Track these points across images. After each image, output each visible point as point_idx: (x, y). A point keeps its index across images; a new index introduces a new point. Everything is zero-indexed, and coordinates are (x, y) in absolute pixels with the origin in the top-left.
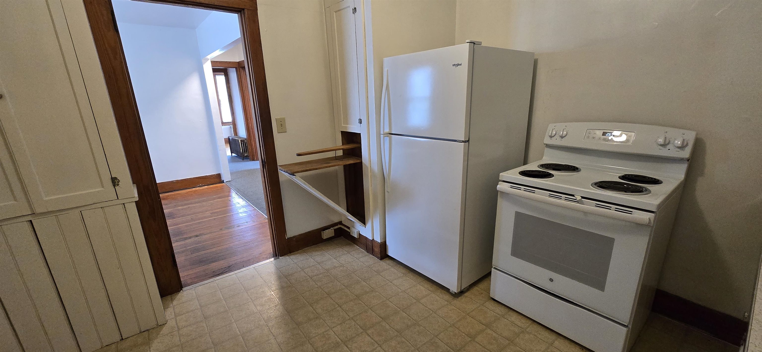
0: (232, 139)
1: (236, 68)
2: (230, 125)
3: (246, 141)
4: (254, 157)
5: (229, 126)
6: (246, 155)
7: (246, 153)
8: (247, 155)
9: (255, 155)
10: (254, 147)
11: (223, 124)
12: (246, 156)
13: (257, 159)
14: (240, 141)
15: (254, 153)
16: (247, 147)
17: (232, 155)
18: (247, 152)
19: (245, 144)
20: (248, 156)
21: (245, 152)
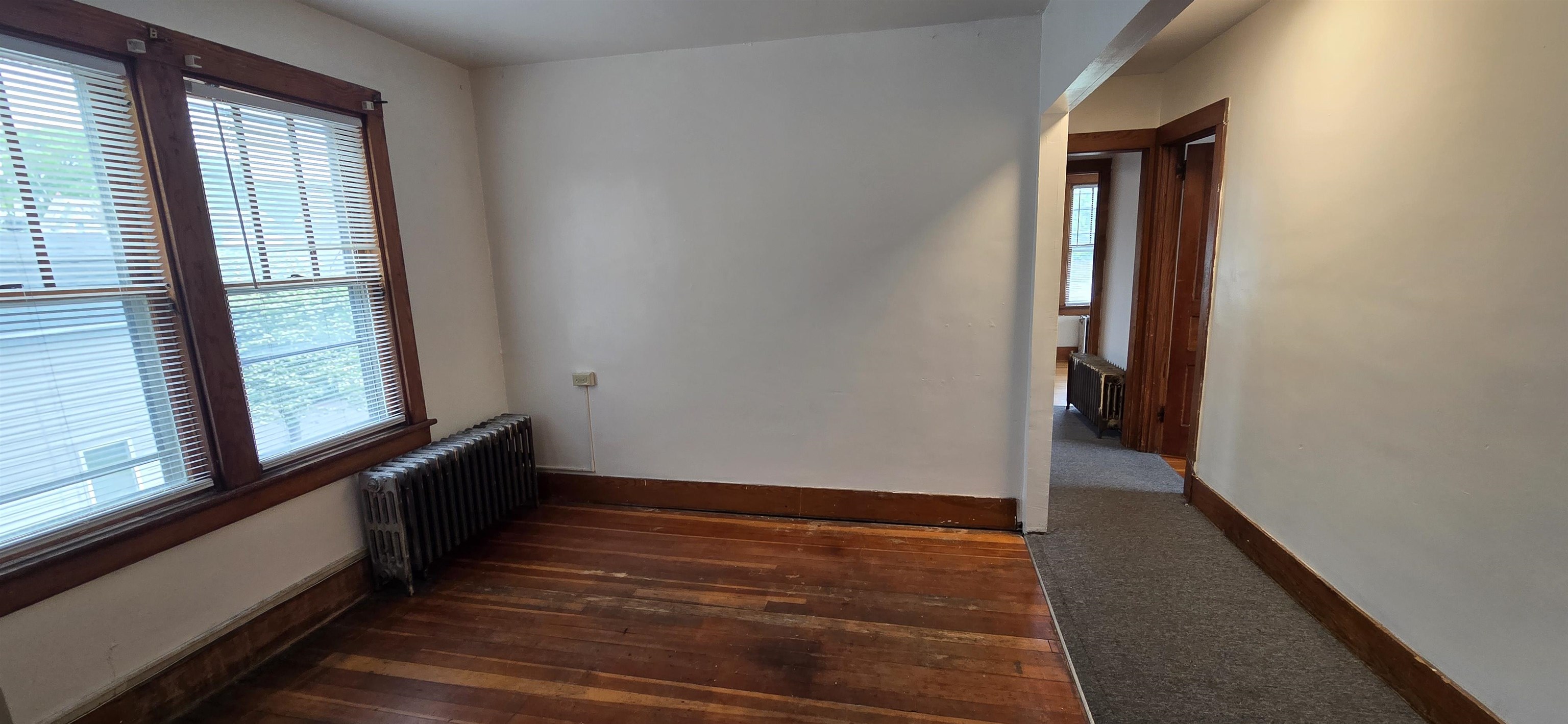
0: (1080, 364)
1: (1145, 151)
2: (1080, 315)
3: (1121, 381)
4: (1139, 438)
5: (1079, 317)
6: (1112, 423)
7: (1112, 418)
8: (1115, 423)
9: (1144, 431)
10: (1146, 407)
11: (1064, 310)
12: (1111, 428)
13: (1147, 446)
14: (1103, 380)
15: (1142, 426)
16: (1121, 400)
17: (1068, 407)
18: (1117, 413)
19: (1119, 390)
20: (1119, 427)
21: (1110, 413)
